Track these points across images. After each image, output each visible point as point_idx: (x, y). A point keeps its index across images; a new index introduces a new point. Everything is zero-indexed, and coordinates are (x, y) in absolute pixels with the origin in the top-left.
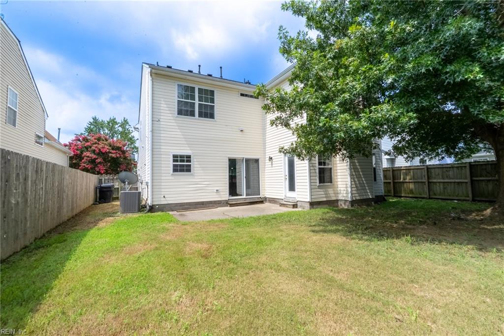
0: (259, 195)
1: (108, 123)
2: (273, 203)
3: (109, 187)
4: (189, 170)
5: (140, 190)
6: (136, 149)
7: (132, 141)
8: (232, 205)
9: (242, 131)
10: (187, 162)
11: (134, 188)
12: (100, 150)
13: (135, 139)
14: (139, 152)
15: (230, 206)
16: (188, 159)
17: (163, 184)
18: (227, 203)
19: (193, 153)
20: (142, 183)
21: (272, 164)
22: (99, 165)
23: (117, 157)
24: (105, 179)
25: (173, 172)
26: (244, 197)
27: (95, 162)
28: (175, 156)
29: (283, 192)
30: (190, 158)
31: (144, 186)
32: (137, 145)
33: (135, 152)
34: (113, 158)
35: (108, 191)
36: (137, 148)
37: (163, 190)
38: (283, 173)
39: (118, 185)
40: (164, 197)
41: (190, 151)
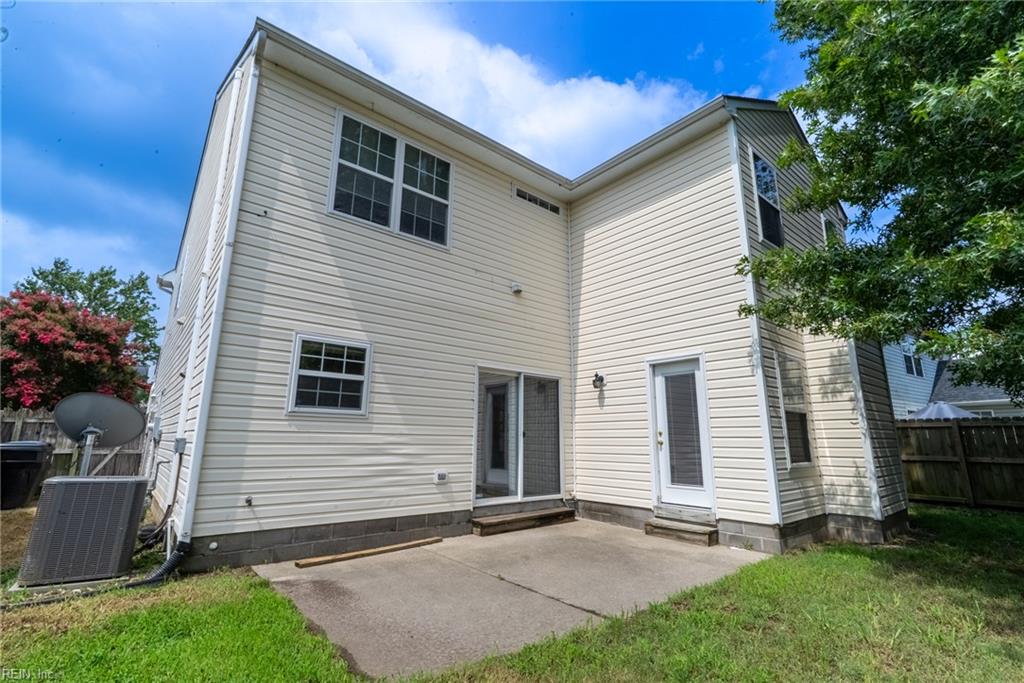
0: (559, 492)
1: (93, 278)
2: (604, 520)
3: (32, 453)
4: (354, 402)
5: (146, 473)
6: (155, 351)
7: (146, 329)
8: (487, 530)
9: (518, 292)
10: (348, 371)
11: (130, 455)
12: (33, 336)
13: (158, 326)
14: (162, 360)
15: (482, 535)
16: (355, 359)
17: (251, 449)
18: (469, 521)
19: (371, 343)
20: (157, 442)
21: (601, 398)
22: (19, 381)
23: (90, 363)
24: (24, 423)
25: (297, 404)
26: (519, 498)
27: (11, 371)
28: (309, 347)
29: (653, 485)
30: (362, 357)
31: (166, 451)
32: (158, 341)
33: (152, 359)
34: (75, 364)
35: (22, 466)
36: (157, 350)
37: (247, 474)
38: (650, 424)
39: (71, 447)
40: (249, 502)
41: (363, 336)
